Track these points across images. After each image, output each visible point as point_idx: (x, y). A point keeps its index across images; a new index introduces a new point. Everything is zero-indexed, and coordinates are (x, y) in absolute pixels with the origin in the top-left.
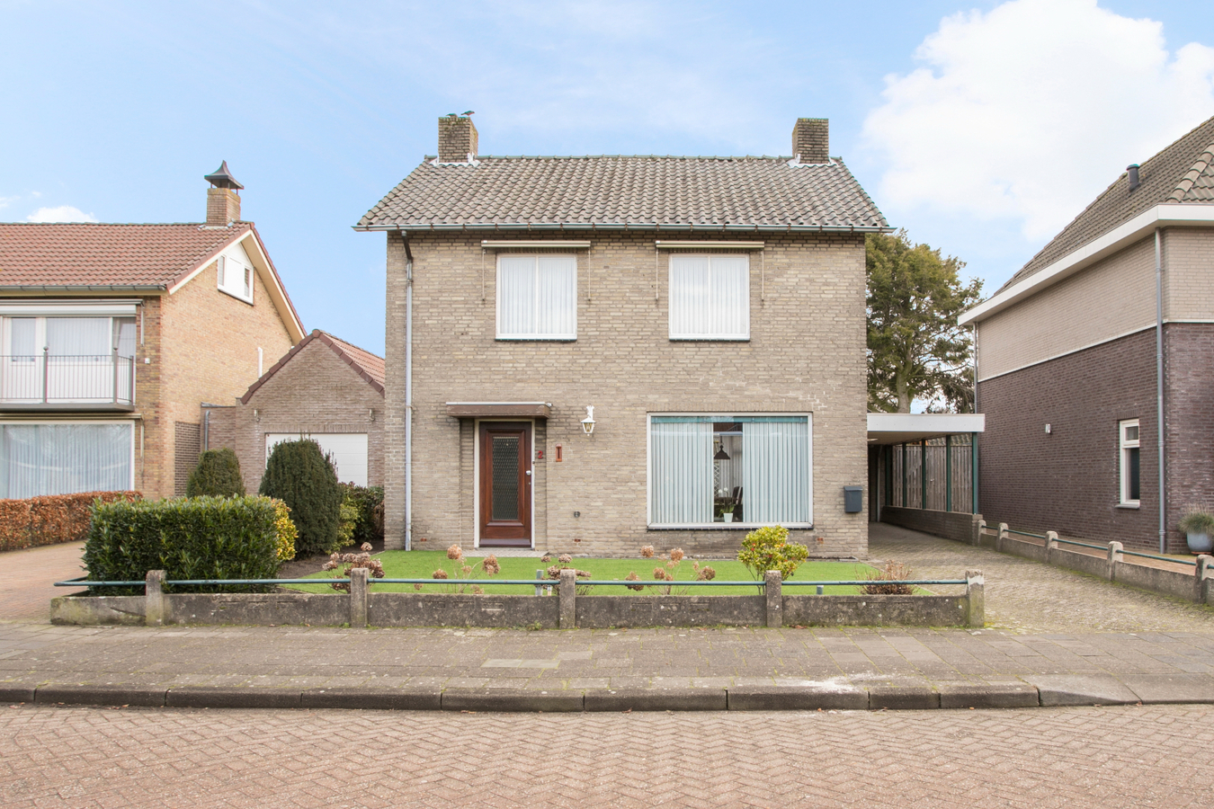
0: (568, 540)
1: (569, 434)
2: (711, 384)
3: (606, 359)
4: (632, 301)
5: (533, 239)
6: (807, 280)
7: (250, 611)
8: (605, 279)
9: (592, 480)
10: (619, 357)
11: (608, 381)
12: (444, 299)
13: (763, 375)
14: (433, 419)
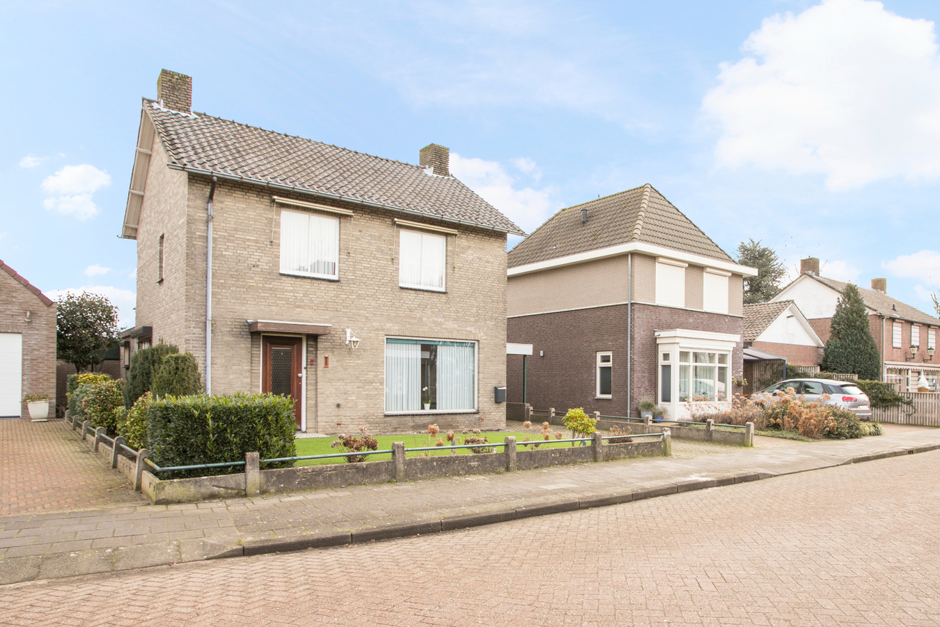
0: (333, 424)
1: (334, 348)
2: (424, 319)
3: (359, 296)
4: (377, 258)
5: (309, 202)
6: (478, 258)
7: (325, 478)
8: (359, 239)
9: (349, 381)
10: (368, 295)
11: (360, 311)
12: (238, 236)
13: (453, 315)
14: (229, 331)
